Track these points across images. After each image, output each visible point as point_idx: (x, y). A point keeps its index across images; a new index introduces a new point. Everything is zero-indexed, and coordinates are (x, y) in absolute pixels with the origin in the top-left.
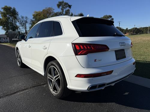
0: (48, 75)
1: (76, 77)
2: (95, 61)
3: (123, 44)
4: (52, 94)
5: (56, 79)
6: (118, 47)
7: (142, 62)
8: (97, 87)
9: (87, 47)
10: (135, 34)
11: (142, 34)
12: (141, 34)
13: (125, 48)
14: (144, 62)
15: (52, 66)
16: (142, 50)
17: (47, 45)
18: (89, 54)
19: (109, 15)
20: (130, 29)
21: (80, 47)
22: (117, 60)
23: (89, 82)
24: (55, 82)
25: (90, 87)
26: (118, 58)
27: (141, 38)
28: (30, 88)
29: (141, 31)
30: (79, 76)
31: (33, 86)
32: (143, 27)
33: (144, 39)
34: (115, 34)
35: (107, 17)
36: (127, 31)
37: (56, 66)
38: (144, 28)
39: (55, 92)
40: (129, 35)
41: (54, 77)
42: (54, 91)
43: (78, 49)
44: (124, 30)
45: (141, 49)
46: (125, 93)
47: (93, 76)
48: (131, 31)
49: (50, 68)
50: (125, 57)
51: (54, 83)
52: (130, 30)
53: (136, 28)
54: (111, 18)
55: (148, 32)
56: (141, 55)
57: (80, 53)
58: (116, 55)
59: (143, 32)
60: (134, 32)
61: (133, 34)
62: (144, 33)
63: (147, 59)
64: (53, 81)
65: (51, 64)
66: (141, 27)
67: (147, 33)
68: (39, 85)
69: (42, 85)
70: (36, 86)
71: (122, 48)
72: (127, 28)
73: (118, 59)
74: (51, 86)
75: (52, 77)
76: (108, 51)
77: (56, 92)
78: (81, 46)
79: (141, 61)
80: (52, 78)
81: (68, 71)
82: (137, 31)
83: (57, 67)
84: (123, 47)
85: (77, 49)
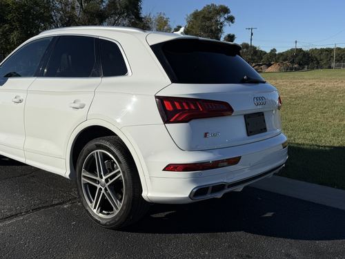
0: (83, 174)
1: (164, 170)
2: (206, 135)
3: (260, 100)
4: (96, 220)
5: (110, 182)
6: (252, 108)
7: (308, 147)
8: (210, 191)
9: (189, 106)
10: (296, 69)
11: (317, 68)
12: (313, 69)
13: (265, 110)
14: (312, 147)
15: (98, 151)
16: (311, 116)
17: (85, 99)
18: (194, 122)
19: (221, 6)
20: (281, 52)
21: (174, 106)
22: (248, 135)
23: (194, 180)
24: (106, 190)
25: (195, 190)
26: (251, 132)
27: (312, 82)
28: (27, 212)
29: (312, 61)
30: (171, 168)
31: (32, 207)
32: (319, 48)
33: (319, 84)
34: (245, 77)
35: (215, 10)
36: (272, 58)
37: (112, 148)
38: (322, 50)
39: (104, 214)
40: (280, 71)
41: (104, 178)
42: (101, 212)
43: (171, 110)
44: (265, 53)
45: (310, 114)
46: (265, 213)
47: (201, 168)
48: (285, 60)
49: (92, 157)
50: (264, 130)
51: (103, 191)
52: (281, 54)
53: (301, 50)
54: (226, 16)
55: (333, 65)
56: (308, 131)
57: (174, 118)
58: (247, 124)
59: (318, 63)
60: (293, 62)
61: (291, 70)
62: (322, 68)
63: (321, 141)
64: (99, 186)
65: (96, 145)
66: (314, 48)
67: (330, 67)
68: (47, 204)
69: (57, 204)
70: (43, 207)
71: (259, 109)
72: (274, 50)
73: (249, 133)
74: (91, 202)
75: (98, 178)
76: (230, 115)
77: (108, 214)
78: (177, 104)
79: (307, 145)
80: (95, 181)
81: (145, 158)
82: (302, 60)
83: (115, 150)
84: (261, 107)
85: (168, 109)
